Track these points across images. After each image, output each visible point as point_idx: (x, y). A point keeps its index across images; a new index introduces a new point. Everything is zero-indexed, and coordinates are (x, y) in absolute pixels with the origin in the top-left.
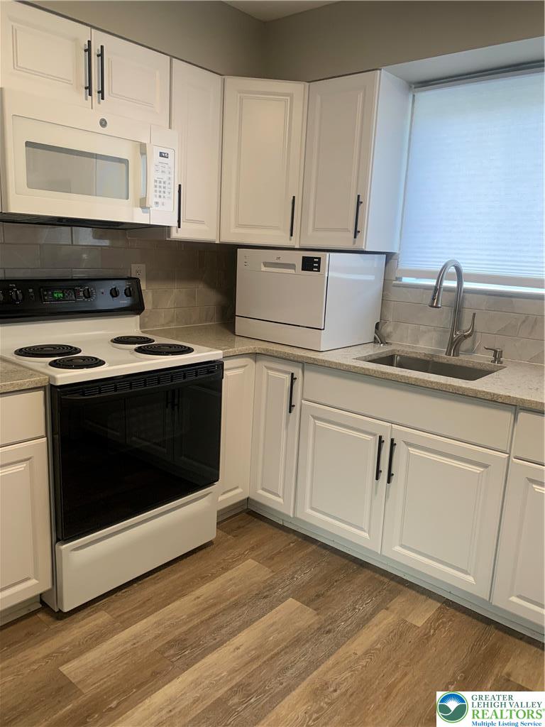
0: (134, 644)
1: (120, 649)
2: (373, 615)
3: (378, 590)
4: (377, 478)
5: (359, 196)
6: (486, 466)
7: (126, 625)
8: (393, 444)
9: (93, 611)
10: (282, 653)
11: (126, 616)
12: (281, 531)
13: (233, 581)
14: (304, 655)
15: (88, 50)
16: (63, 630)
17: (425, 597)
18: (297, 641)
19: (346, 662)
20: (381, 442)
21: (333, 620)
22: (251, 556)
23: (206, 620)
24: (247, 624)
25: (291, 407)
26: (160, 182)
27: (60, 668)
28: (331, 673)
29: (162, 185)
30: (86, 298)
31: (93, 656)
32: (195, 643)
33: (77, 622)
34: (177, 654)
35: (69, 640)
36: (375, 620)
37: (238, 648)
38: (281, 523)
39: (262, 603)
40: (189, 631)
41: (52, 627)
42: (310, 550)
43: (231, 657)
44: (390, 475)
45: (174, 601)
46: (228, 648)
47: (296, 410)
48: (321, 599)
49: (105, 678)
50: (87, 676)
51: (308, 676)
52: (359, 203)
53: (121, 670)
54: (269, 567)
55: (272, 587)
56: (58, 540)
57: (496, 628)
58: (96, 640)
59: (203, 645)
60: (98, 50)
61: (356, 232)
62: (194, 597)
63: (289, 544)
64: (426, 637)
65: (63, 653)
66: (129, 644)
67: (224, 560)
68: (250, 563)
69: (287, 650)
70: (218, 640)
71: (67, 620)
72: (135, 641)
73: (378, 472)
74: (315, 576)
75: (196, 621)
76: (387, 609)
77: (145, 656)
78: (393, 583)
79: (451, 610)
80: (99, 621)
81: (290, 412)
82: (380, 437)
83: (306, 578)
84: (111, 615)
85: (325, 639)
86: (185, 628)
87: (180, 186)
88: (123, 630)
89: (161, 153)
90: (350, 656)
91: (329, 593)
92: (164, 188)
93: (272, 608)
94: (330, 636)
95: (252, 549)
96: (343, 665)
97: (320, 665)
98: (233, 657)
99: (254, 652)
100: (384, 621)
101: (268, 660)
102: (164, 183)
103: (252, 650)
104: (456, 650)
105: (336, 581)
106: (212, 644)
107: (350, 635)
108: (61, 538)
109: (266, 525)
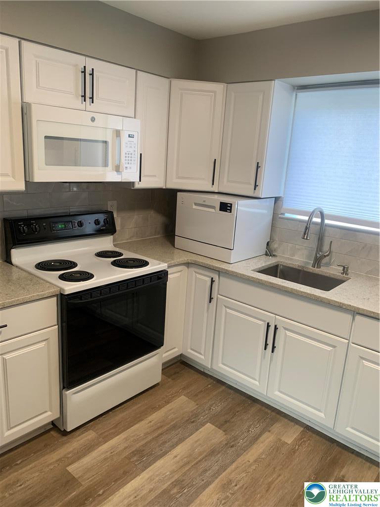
0: (112, 453)
1: (103, 456)
2: (260, 435)
3: (265, 418)
4: (265, 349)
5: (258, 163)
6: (334, 347)
7: (106, 439)
8: (276, 328)
9: (85, 430)
10: (204, 460)
11: (106, 434)
12: (202, 376)
13: (172, 411)
14: (216, 462)
15: (84, 72)
16: (67, 443)
17: (293, 424)
18: (213, 452)
19: (243, 466)
20: (268, 326)
21: (235, 438)
22: (183, 393)
23: (156, 437)
24: (181, 441)
25: (211, 299)
26: (129, 154)
27: (67, 468)
28: (233, 473)
29: (130, 155)
30: (79, 226)
31: (87, 461)
32: (149, 452)
33: (75, 438)
34: (138, 460)
35: (71, 449)
36: (261, 439)
37: (176, 457)
38: (203, 371)
39: (190, 426)
40: (146, 444)
41: (60, 441)
42: (221, 390)
43: (172, 462)
44: (274, 347)
45: (135, 424)
46: (170, 456)
47: (214, 301)
48: (228, 424)
49: (95, 475)
50: (84, 474)
51: (220, 475)
52: (258, 167)
53: (104, 470)
54: (195, 402)
55: (196, 415)
56: (64, 388)
57: (337, 446)
58: (88, 450)
59: (154, 454)
60: (90, 71)
61: (256, 186)
62: (148, 421)
63: (208, 385)
64: (293, 452)
65: (68, 458)
66: (109, 453)
67: (167, 396)
68: (183, 398)
69: (206, 458)
70: (163, 451)
71: (69, 436)
72: (112, 451)
73: (266, 345)
74: (224, 408)
75: (150, 438)
76: (269, 431)
77: (119, 461)
78: (273, 414)
79: (310, 433)
80: (89, 437)
81: (210, 302)
82: (268, 323)
83: (219, 409)
84: (97, 433)
85: (230, 451)
86: (143, 442)
87: (141, 154)
88: (104, 444)
89: (129, 135)
90: (245, 463)
91: (233, 420)
92: (131, 157)
93: (197, 430)
94: (233, 449)
95: (184, 388)
96: (241, 468)
97: (227, 469)
98: (174, 462)
99: (185, 459)
100: (267, 440)
101: (194, 465)
102: (131, 154)
103: (185, 458)
104: (311, 460)
105: (237, 412)
106: (159, 454)
107: (246, 449)
108: (66, 386)
109: (193, 372)
